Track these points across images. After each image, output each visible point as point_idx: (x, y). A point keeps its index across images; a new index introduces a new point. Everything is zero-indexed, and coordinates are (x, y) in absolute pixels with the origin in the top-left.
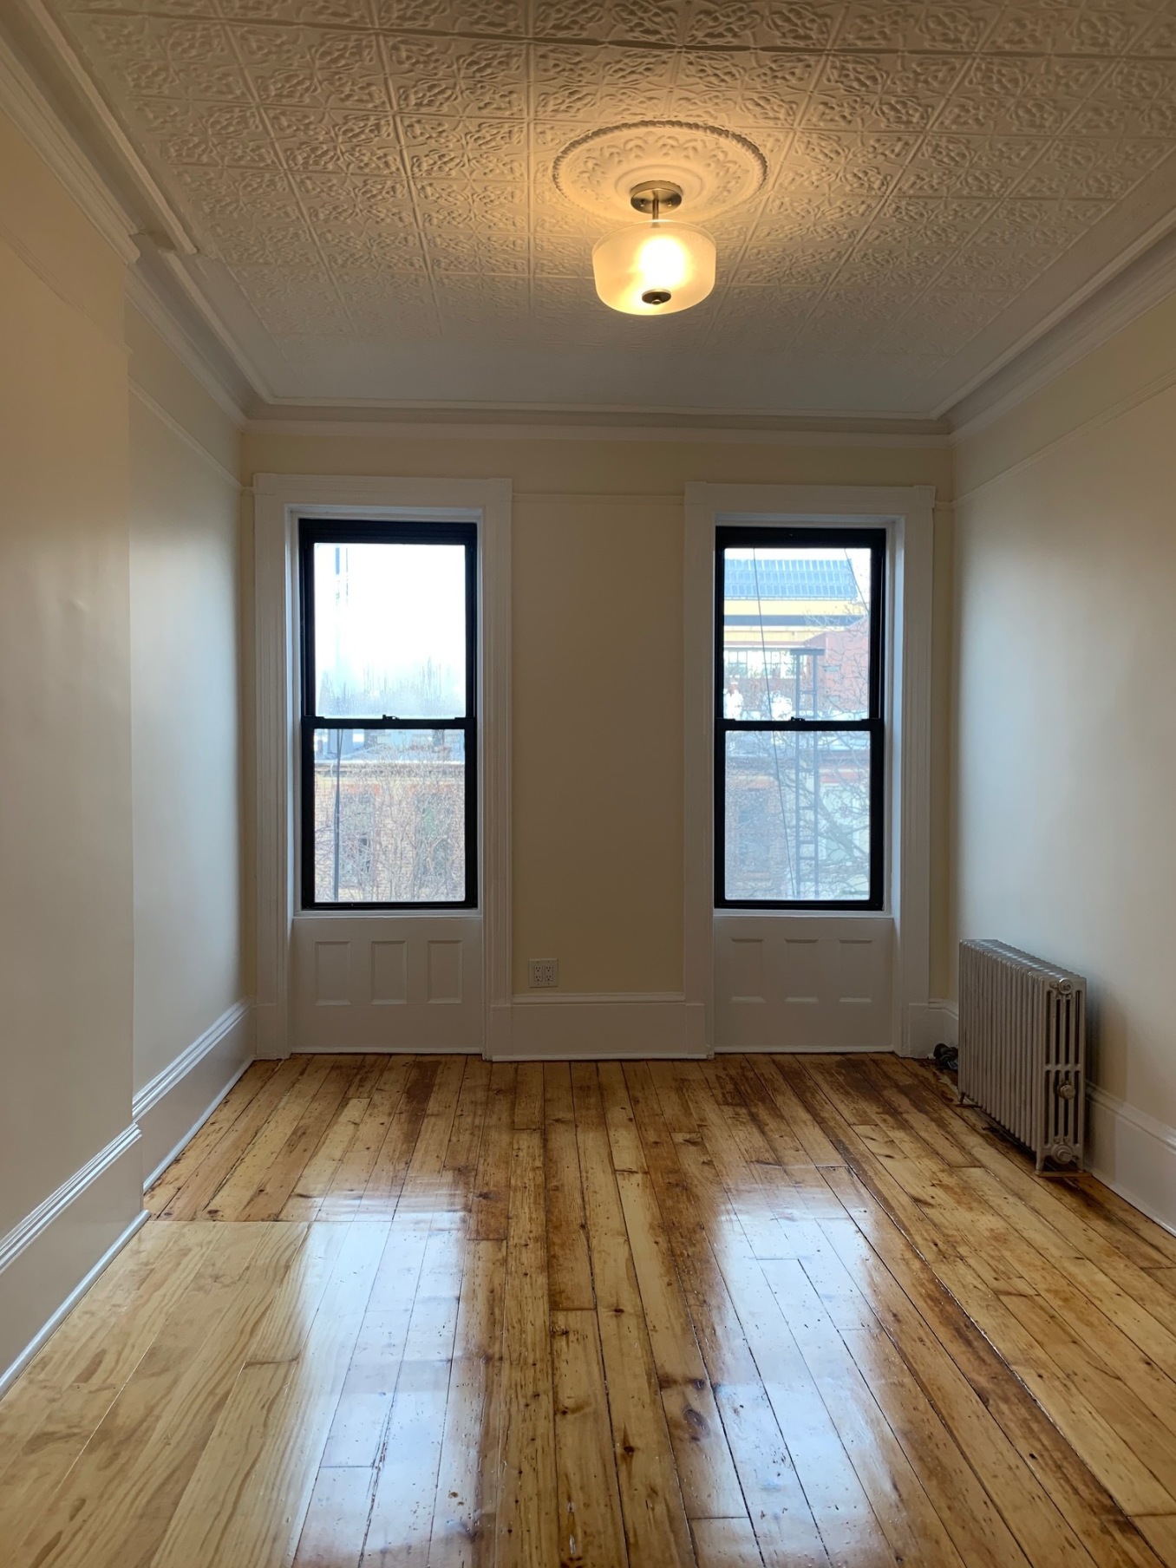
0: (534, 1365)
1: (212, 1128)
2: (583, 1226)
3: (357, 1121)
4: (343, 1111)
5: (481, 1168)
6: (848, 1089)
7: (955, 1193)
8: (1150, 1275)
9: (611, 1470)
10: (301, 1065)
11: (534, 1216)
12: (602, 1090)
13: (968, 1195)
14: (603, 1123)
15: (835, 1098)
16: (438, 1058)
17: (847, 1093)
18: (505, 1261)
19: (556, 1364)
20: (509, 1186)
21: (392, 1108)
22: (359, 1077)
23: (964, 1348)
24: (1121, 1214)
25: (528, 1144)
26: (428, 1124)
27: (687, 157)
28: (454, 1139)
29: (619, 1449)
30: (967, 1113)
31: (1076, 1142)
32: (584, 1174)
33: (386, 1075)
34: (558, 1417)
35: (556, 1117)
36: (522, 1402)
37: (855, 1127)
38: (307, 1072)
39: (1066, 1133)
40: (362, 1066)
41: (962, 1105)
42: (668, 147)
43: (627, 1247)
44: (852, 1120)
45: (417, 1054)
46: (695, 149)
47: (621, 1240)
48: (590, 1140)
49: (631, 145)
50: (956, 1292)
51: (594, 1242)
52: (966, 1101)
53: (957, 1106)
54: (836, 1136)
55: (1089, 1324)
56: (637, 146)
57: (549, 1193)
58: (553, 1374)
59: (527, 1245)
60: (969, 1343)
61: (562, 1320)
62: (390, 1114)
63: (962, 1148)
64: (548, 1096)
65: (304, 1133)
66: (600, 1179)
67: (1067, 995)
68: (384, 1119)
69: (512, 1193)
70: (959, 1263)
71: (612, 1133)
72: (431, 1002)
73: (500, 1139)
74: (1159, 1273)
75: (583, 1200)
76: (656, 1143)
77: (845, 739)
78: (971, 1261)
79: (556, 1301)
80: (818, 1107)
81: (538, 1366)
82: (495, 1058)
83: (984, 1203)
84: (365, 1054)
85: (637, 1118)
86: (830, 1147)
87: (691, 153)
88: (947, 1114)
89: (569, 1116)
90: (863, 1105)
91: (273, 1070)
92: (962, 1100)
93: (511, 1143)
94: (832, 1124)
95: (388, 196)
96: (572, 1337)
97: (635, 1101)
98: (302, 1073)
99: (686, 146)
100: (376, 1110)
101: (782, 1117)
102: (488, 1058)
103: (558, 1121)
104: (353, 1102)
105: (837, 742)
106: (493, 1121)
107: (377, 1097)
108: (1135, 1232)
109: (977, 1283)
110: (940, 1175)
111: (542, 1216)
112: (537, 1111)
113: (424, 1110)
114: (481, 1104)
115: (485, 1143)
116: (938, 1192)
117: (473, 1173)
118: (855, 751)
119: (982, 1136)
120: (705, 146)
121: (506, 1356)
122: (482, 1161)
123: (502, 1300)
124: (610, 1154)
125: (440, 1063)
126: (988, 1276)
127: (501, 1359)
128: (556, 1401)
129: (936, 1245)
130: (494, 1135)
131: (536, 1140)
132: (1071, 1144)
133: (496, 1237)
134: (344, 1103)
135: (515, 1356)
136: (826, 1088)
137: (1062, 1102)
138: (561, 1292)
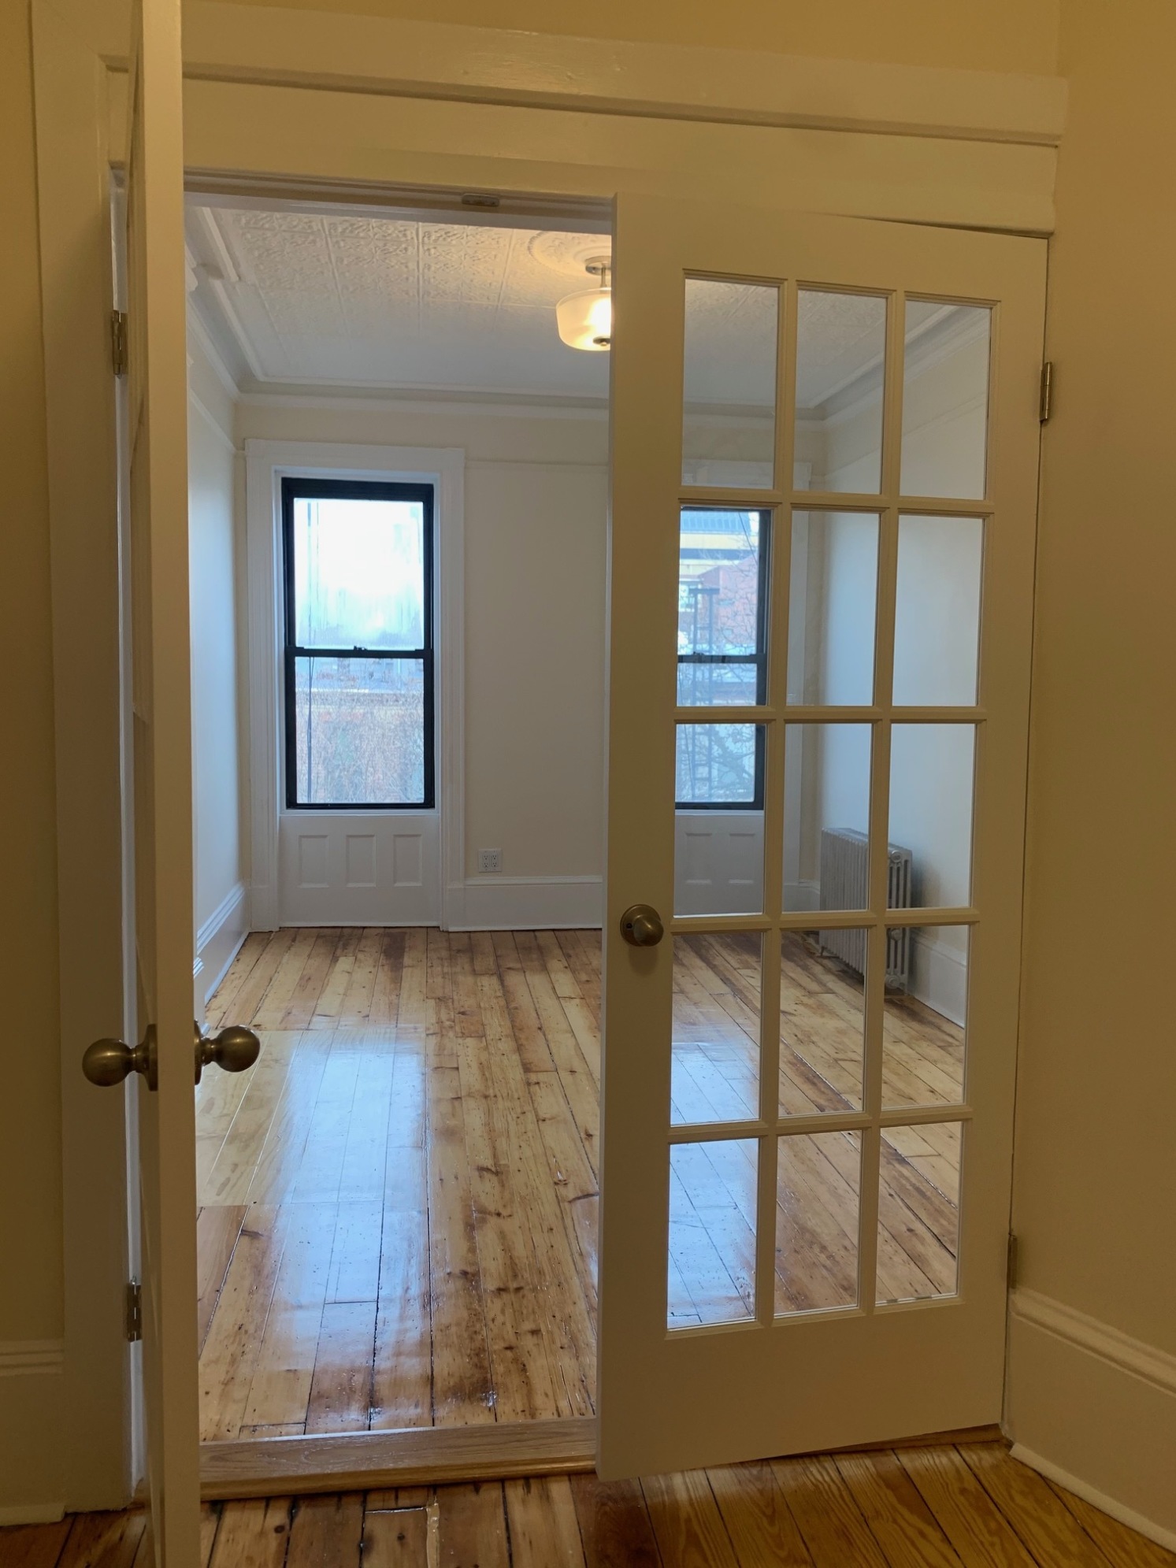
0: (519, 1099)
1: (233, 977)
2: (540, 1029)
3: (349, 970)
4: (335, 965)
5: (455, 997)
6: (735, 947)
7: (813, 1008)
8: (944, 1050)
9: (580, 1144)
10: (290, 936)
11: (502, 1023)
12: (541, 950)
13: (822, 1009)
14: (545, 969)
15: (725, 953)
16: (404, 930)
17: (733, 950)
18: (486, 1048)
19: (534, 1098)
20: (479, 1007)
21: (375, 962)
22: (341, 943)
23: (811, 1087)
24: (931, 1019)
25: (489, 984)
26: (406, 972)
28: (430, 981)
29: (583, 1135)
30: (826, 962)
31: (902, 972)
32: (535, 1000)
33: (363, 942)
34: (540, 1122)
35: (508, 966)
36: (515, 1116)
37: (739, 971)
38: (297, 939)
39: (895, 967)
40: (340, 937)
41: (822, 957)
43: (574, 1040)
44: (736, 965)
45: (385, 927)
47: (570, 1035)
48: (537, 980)
50: (807, 1060)
51: (549, 1037)
52: (825, 954)
53: (818, 957)
54: (725, 976)
55: (897, 1074)
57: (511, 1010)
58: (533, 1103)
59: (500, 1039)
60: (814, 1084)
61: (533, 1077)
62: (374, 966)
63: (820, 983)
64: (499, 953)
65: (309, 979)
66: (548, 1003)
67: (898, 863)
68: (371, 969)
69: (483, 1012)
70: (812, 1045)
71: (552, 976)
72: (396, 885)
73: (467, 980)
74: (950, 1049)
75: (538, 1015)
76: (588, 981)
77: (737, 671)
78: (821, 1045)
79: (527, 1068)
80: (711, 958)
81: (522, 1099)
82: (451, 929)
83: (833, 1013)
84: (342, 927)
85: (571, 966)
86: (720, 982)
88: (810, 962)
89: (518, 966)
90: (746, 957)
91: (268, 939)
92: (822, 954)
93: (476, 983)
94: (722, 968)
95: (400, 253)
96: (542, 1085)
97: (568, 956)
98: (294, 940)
100: (362, 964)
101: (683, 965)
102: (445, 929)
103: (509, 968)
104: (342, 959)
105: (729, 675)
106: (458, 969)
107: (360, 956)
108: (939, 1028)
109: (824, 1055)
110: (803, 998)
111: (509, 1024)
112: (492, 963)
113: (402, 963)
114: (446, 959)
115: (455, 983)
116: (800, 1008)
117: (451, 1000)
118: (746, 683)
119: (836, 976)
121: (498, 1094)
122: (455, 993)
123: (489, 1068)
124: (554, 988)
125: (405, 933)
126: (832, 1052)
127: (495, 1096)
128: (537, 1116)
129: (796, 1036)
130: (461, 978)
131: (494, 980)
132: (899, 974)
133: (477, 1035)
134: (335, 960)
135: (505, 1095)
136: (718, 947)
137: (893, 943)
138: (530, 1063)
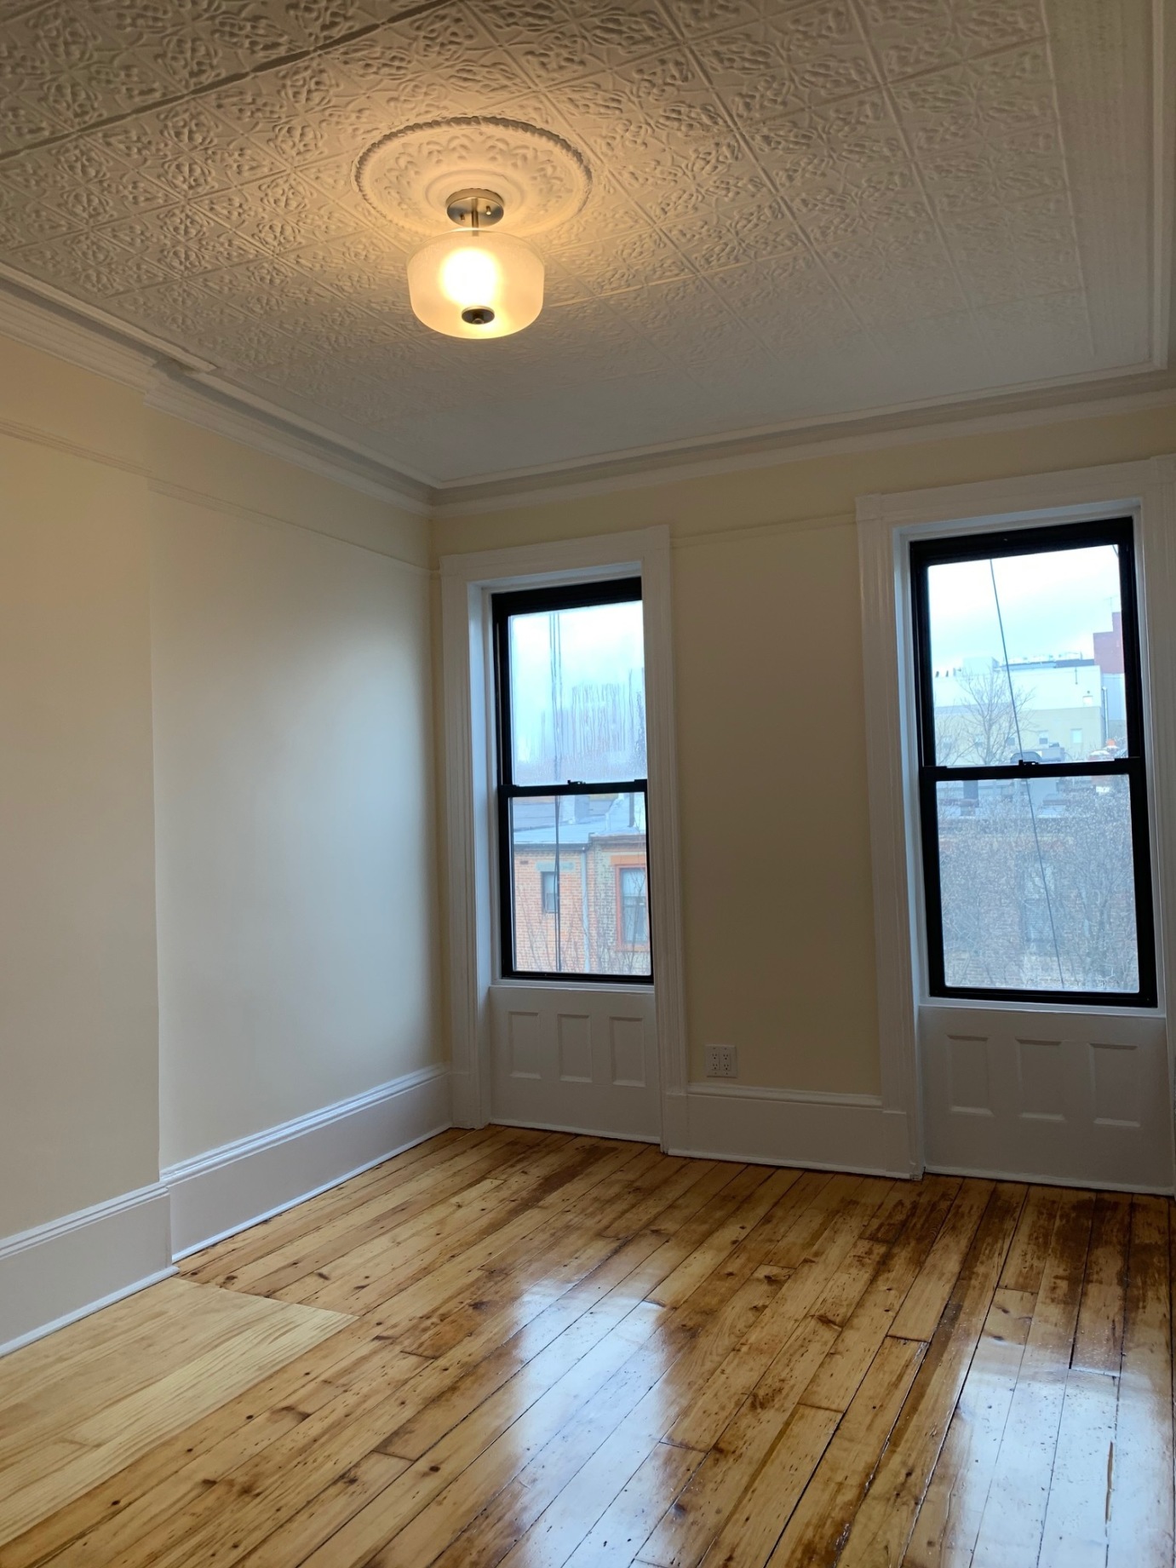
4: (462, 1192)
10: (483, 1137)
12: (744, 1203)
16: (618, 1144)
26: (525, 1216)
27: (515, 165)
28: (530, 1236)
33: (548, 1158)
37: (999, 1291)
40: (536, 1145)
42: (497, 150)
44: (1008, 1281)
46: (525, 158)
49: (455, 143)
56: (463, 146)
62: (502, 1200)
65: (403, 1210)
72: (617, 1083)
82: (672, 1152)
85: (747, 1239)
87: (519, 163)
89: (675, 1228)
91: (455, 1140)
99: (515, 152)
102: (664, 1150)
104: (485, 1183)
112: (646, 1218)
113: (540, 1200)
117: (501, 1278)
120: (536, 157)
125: (615, 1149)
131: (607, 1250)
134: (477, 1182)
